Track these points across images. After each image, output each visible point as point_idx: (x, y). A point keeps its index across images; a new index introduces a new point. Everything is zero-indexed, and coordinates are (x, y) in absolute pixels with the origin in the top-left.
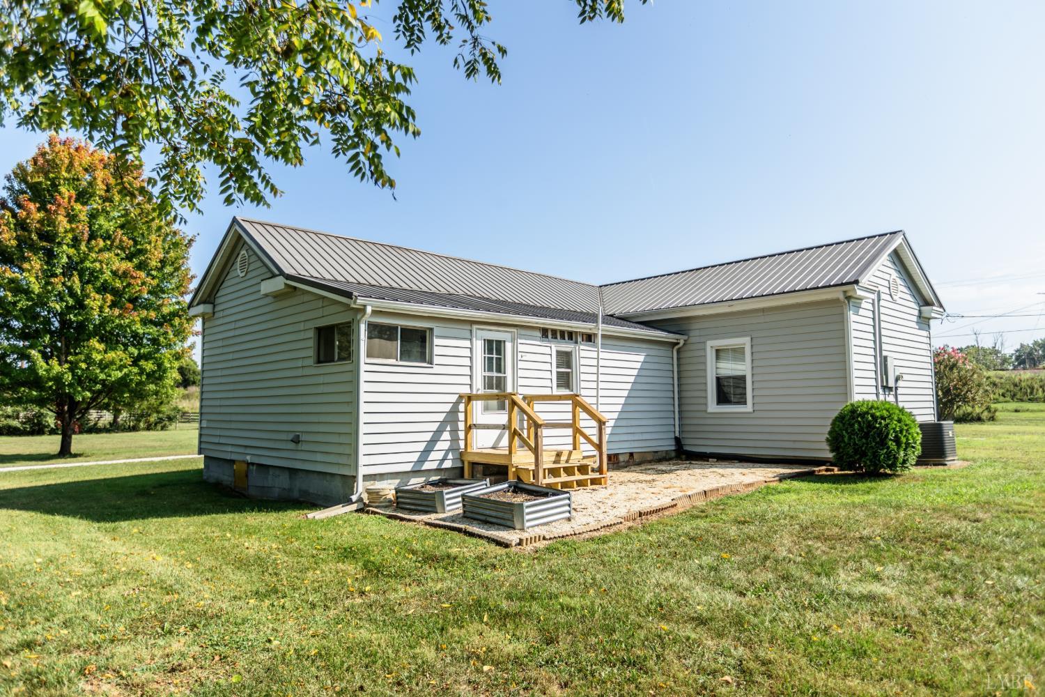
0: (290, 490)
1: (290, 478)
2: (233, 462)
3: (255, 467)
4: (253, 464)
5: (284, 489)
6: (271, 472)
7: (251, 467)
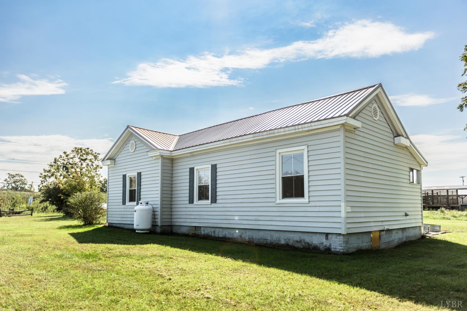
0: (403, 238)
1: (402, 232)
2: (370, 232)
3: (384, 233)
4: (383, 231)
5: (400, 238)
6: (394, 232)
7: (382, 233)
